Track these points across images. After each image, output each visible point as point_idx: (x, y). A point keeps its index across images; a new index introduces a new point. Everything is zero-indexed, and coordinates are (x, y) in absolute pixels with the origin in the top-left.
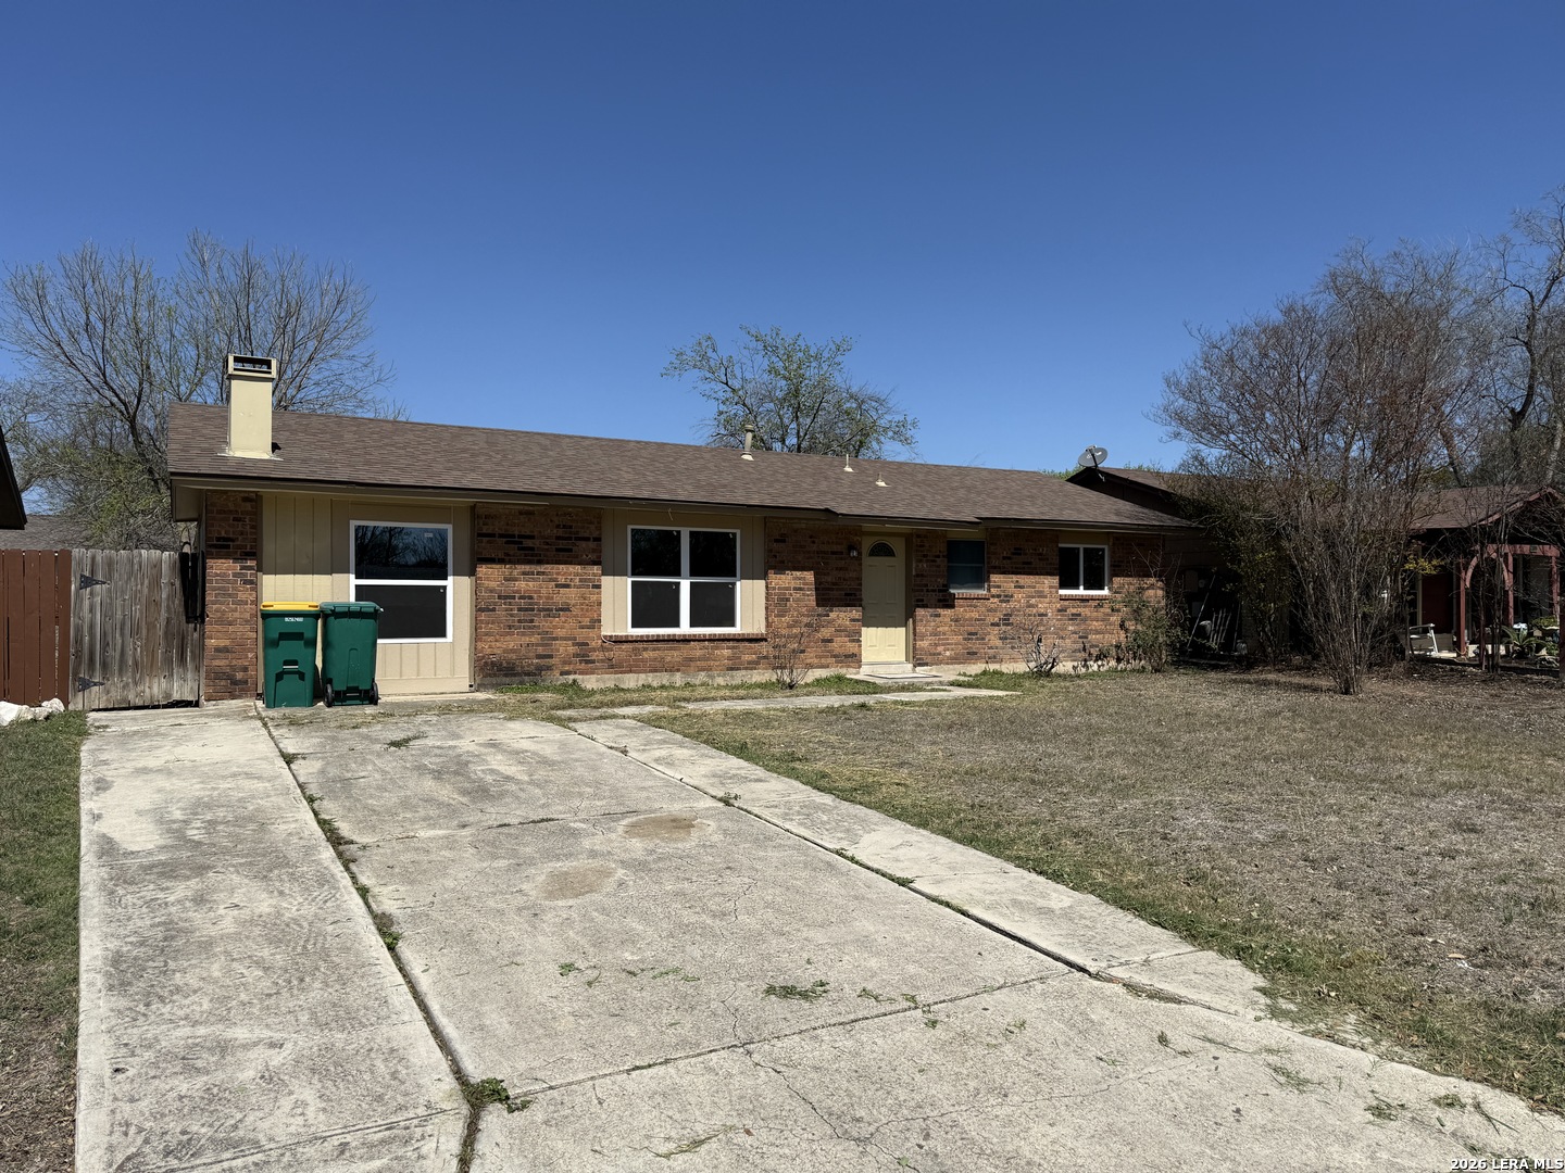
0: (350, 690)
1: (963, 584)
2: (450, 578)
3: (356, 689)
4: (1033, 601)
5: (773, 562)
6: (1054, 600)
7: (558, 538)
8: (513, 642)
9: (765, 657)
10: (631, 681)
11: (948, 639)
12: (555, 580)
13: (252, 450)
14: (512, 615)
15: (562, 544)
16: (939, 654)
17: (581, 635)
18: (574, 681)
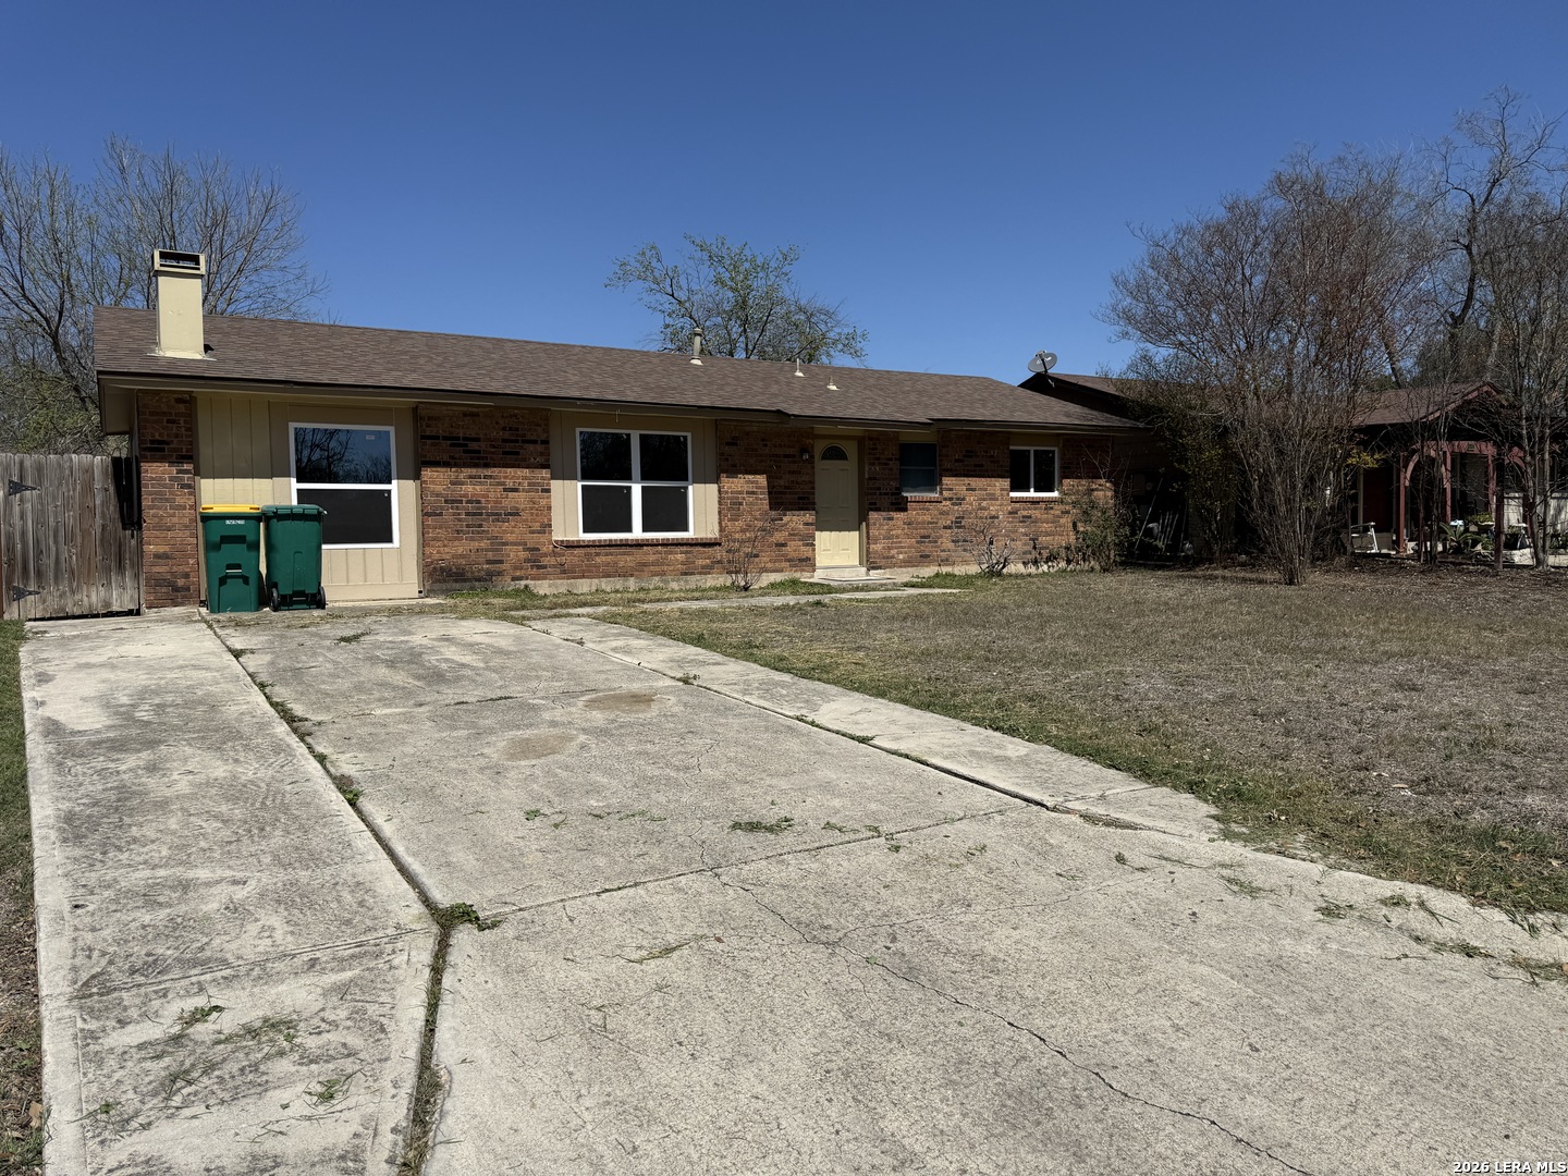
0: (296, 593)
1: (915, 487)
2: (394, 482)
3: (302, 594)
4: (984, 504)
5: (724, 466)
6: (1005, 503)
7: (504, 441)
8: (462, 547)
9: (719, 562)
10: (584, 586)
11: (901, 542)
12: (503, 484)
13: (183, 350)
14: (459, 520)
15: (509, 447)
16: (893, 557)
17: (532, 540)
18: (526, 586)
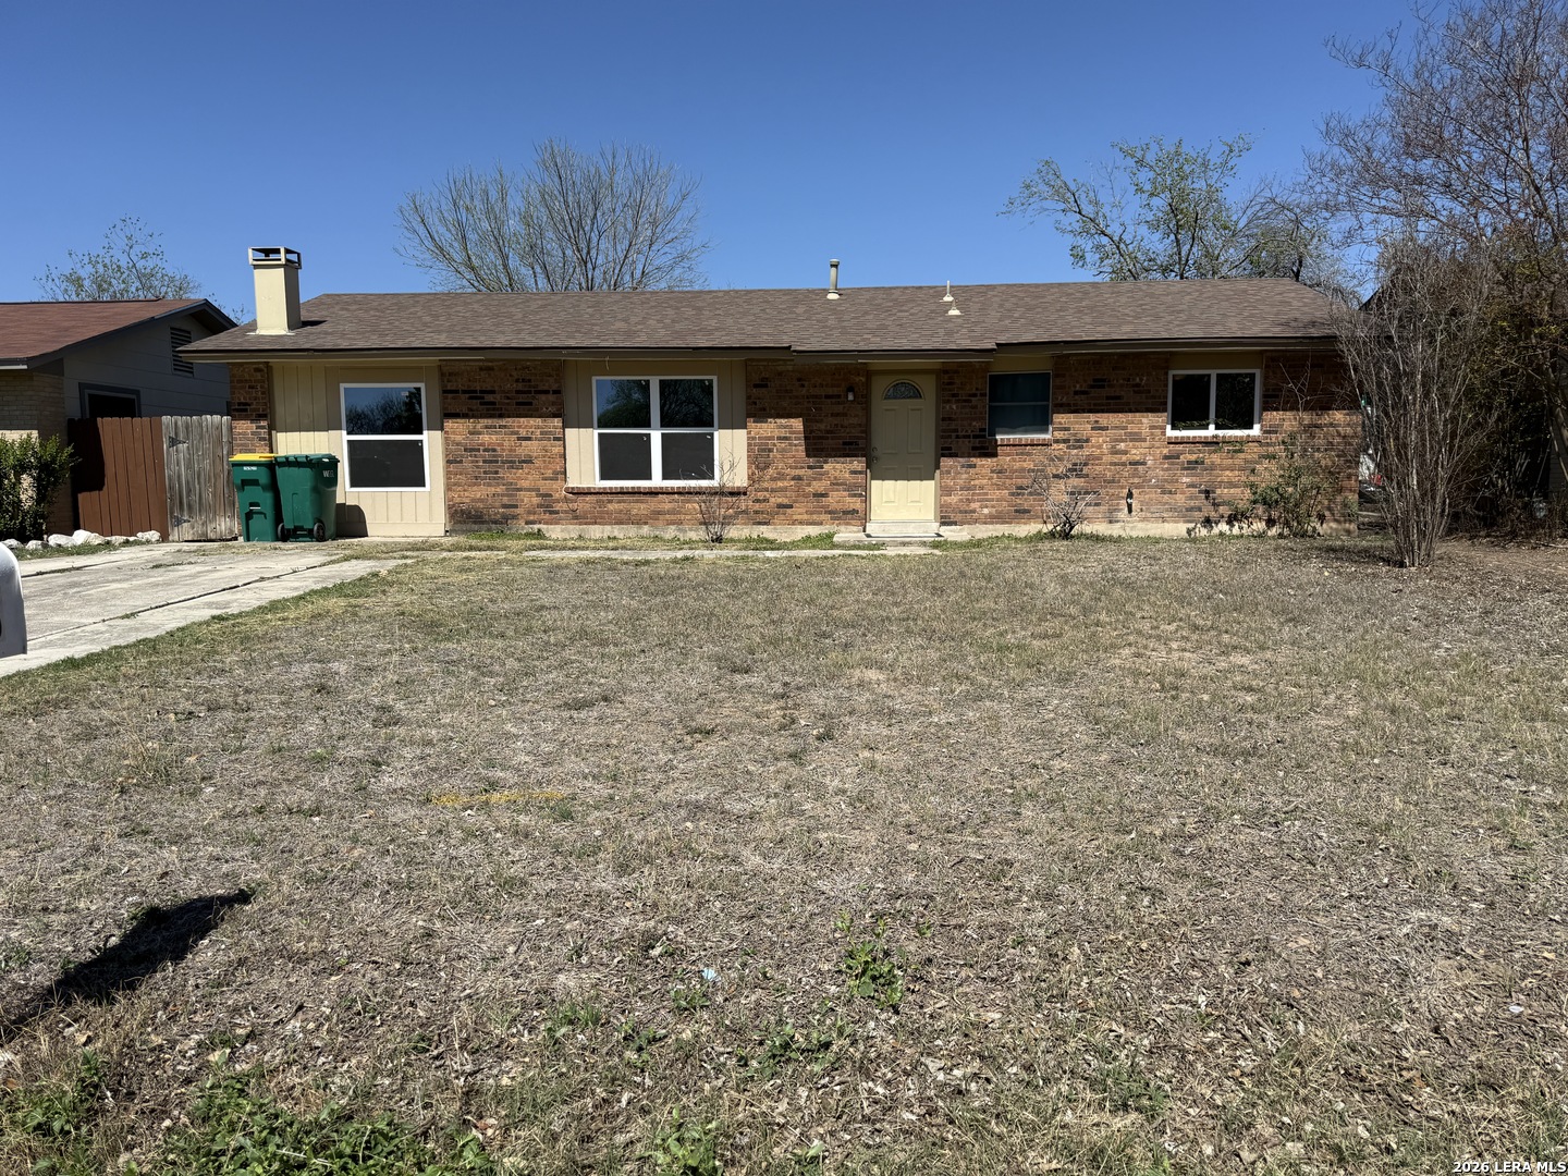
1: (1012, 427)
2: (425, 432)
3: (301, 528)
5: (757, 410)
6: (1157, 444)
7: (518, 392)
8: (480, 492)
9: (745, 512)
10: (596, 532)
11: (986, 494)
12: (517, 433)
13: (273, 328)
14: (478, 467)
15: (522, 398)
17: (545, 486)
18: (539, 530)
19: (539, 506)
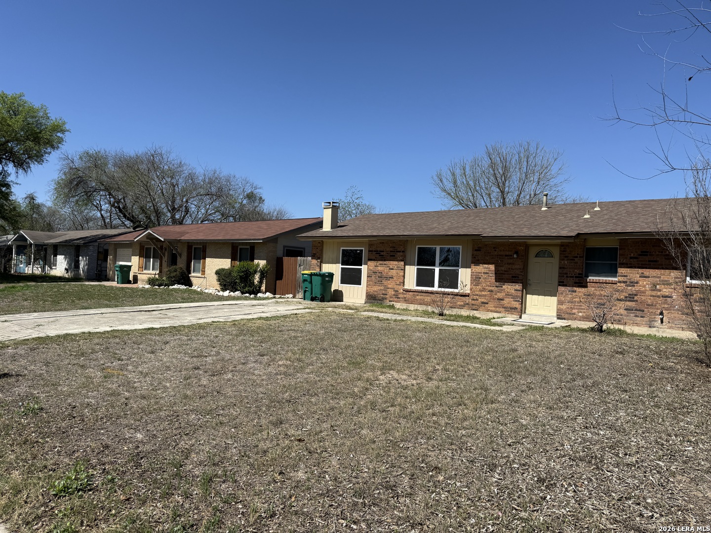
1: (598, 274)
2: (363, 266)
3: (317, 297)
4: (658, 287)
5: (476, 261)
6: (680, 287)
7: (391, 251)
9: (467, 304)
10: (412, 307)
11: (580, 306)
12: (389, 267)
13: (326, 229)
14: (376, 279)
15: (392, 254)
17: (396, 287)
18: (393, 304)
19: (394, 295)
